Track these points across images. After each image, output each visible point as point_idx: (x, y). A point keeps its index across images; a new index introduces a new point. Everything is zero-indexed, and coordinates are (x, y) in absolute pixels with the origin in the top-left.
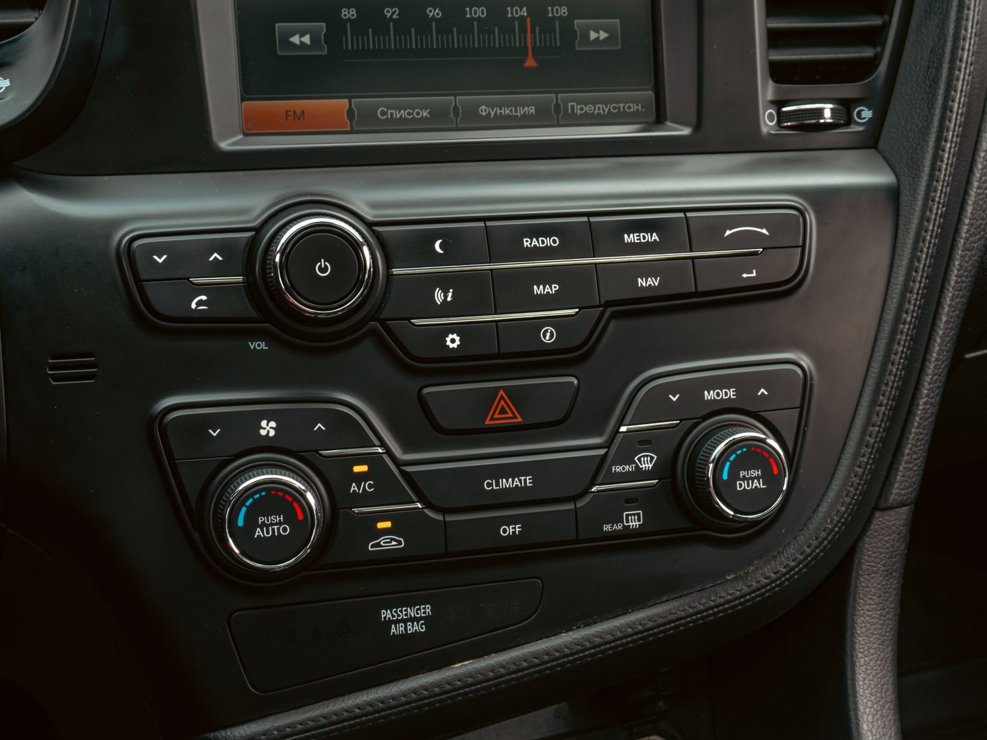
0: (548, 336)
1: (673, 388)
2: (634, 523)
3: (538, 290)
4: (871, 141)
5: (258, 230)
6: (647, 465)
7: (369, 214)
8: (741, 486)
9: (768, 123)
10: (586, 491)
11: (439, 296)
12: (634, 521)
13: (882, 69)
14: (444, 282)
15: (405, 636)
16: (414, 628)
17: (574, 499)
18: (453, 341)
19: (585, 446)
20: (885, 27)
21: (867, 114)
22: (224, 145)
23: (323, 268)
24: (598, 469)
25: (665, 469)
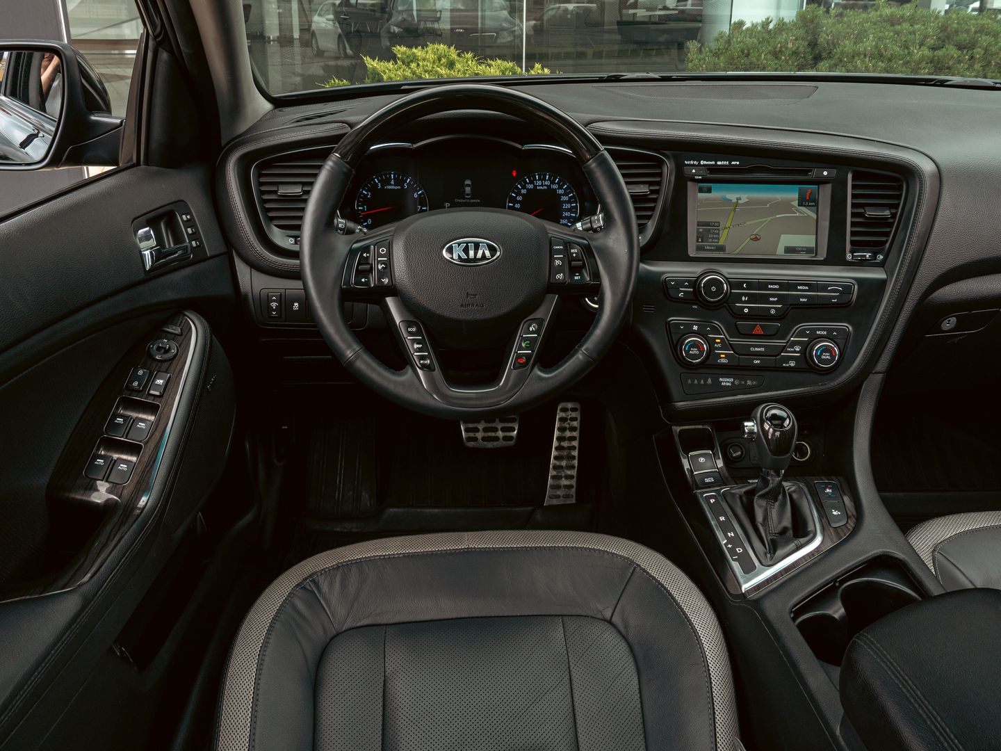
0: (773, 312)
1: (808, 329)
2: (792, 365)
3: (771, 299)
4: (882, 265)
5: (698, 278)
6: (798, 349)
7: (728, 276)
8: (823, 357)
9: (849, 257)
10: (779, 354)
11: (743, 298)
12: (792, 364)
13: (888, 245)
14: (745, 295)
15: (725, 386)
16: (728, 384)
17: (775, 356)
18: (746, 311)
19: (780, 342)
20: (890, 232)
21: (881, 257)
22: (691, 255)
23: (714, 289)
24: (783, 349)
25: (803, 352)
